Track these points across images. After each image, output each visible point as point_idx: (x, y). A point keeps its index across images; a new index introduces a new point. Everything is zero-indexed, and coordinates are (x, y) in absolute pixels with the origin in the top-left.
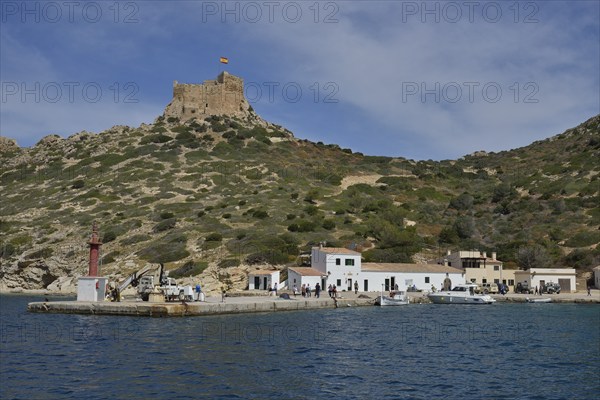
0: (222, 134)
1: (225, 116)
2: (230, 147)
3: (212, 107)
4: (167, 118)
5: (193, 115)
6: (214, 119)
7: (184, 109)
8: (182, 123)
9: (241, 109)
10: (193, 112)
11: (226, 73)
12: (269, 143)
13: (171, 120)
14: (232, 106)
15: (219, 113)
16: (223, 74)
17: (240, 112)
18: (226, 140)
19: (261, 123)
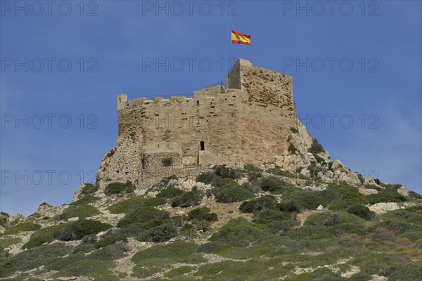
0: (239, 204)
1: (249, 167)
2: (259, 229)
3: (215, 149)
4: (103, 185)
5: (169, 171)
6: (222, 175)
7: (144, 161)
8: (139, 192)
9: (292, 149)
10: (168, 162)
11: (245, 63)
12: (366, 214)
13: (114, 189)
14: (267, 144)
15: (235, 161)
16: (237, 68)
17: (289, 158)
18: (249, 217)
19: (345, 178)
